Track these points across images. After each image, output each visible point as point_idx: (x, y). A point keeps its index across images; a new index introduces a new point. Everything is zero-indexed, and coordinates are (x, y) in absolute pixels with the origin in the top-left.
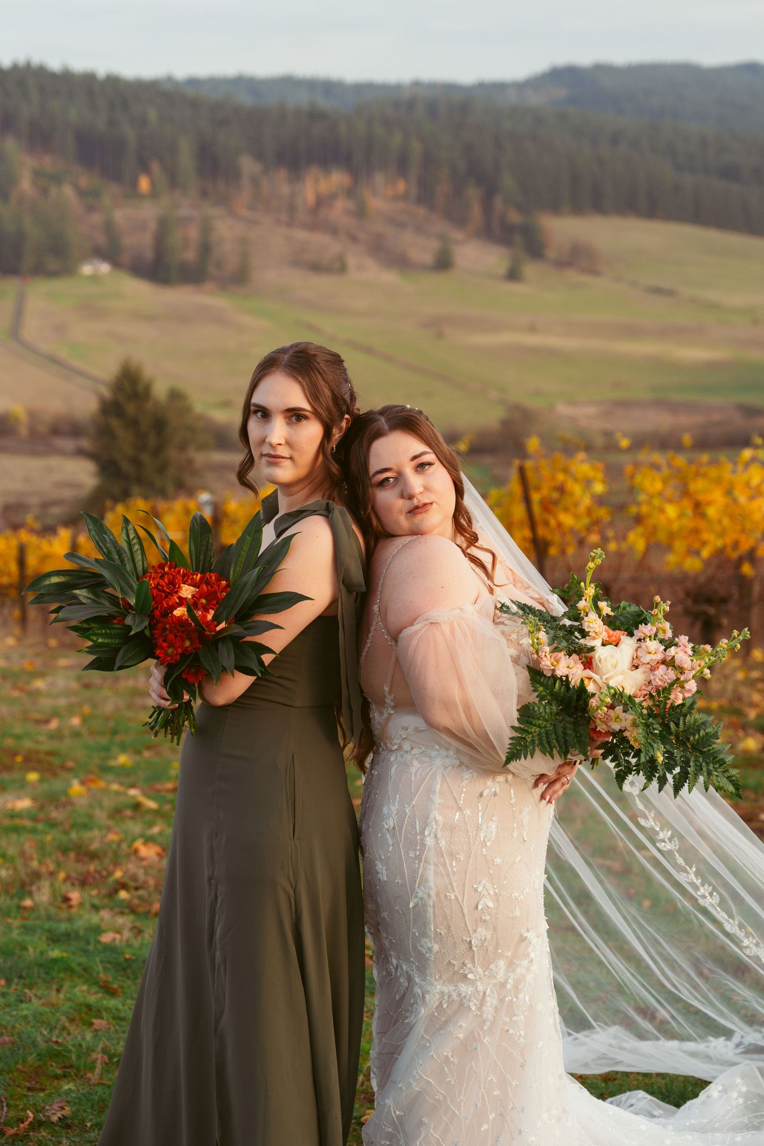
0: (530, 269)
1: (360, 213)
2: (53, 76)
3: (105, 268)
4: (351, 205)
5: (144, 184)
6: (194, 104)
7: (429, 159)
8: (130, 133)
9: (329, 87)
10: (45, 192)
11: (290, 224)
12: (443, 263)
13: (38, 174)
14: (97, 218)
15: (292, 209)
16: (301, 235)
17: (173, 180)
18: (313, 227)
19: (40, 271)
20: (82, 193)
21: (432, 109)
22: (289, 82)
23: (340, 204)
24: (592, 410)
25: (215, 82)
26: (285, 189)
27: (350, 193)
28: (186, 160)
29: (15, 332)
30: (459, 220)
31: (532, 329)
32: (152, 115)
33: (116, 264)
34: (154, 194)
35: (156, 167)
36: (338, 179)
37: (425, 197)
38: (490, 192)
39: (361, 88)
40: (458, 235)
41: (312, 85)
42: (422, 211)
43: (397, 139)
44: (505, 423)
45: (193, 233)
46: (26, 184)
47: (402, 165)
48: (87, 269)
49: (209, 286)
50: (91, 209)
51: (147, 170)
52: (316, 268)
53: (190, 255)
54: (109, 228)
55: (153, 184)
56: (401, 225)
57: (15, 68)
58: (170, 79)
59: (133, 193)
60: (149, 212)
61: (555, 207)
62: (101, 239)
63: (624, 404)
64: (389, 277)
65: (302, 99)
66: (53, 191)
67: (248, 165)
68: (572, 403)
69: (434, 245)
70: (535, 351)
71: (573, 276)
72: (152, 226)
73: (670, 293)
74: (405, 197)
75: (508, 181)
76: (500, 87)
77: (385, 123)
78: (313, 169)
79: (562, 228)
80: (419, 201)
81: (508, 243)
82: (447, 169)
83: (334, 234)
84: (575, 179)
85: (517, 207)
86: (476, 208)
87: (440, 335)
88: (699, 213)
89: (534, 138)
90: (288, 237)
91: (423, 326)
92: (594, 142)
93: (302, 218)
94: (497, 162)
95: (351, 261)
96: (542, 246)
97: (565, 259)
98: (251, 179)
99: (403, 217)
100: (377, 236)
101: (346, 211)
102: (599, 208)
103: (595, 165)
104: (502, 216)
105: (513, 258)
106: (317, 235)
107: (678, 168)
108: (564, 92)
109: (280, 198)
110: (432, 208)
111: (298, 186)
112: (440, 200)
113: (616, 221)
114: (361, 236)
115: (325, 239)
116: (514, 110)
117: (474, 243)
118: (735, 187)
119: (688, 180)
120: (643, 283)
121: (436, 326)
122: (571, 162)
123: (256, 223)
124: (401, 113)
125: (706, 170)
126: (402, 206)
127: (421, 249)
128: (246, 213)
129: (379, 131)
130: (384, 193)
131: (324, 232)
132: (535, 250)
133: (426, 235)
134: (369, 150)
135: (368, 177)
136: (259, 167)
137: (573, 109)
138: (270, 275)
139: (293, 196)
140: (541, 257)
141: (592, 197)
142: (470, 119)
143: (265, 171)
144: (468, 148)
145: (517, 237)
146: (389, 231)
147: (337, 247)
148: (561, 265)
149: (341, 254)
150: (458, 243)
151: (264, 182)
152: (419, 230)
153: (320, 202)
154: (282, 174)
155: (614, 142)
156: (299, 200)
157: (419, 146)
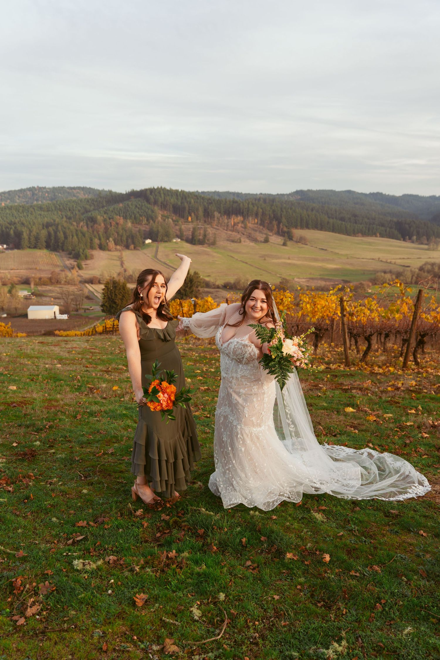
0: (289, 243)
1: (245, 228)
2: (168, 190)
3: (179, 240)
4: (243, 225)
5: (190, 219)
6: (203, 198)
7: (263, 214)
8: (186, 205)
9: (238, 195)
10: (164, 220)
11: (227, 230)
12: (266, 241)
13: (162, 216)
14: (177, 227)
15: (228, 226)
16: (230, 233)
17: (197, 219)
18: (233, 231)
19: (162, 241)
20: (173, 221)
21: (265, 201)
22: (228, 193)
23: (240, 225)
24: (304, 280)
25: (209, 193)
26: (226, 221)
27: (243, 222)
28: (201, 213)
29: (156, 256)
30: (271, 230)
31: (289, 259)
32: (192, 201)
33: (182, 239)
34: (192, 222)
35: (193, 214)
36: (240, 218)
37: (262, 224)
38: (279, 223)
39: (246, 195)
40: (271, 234)
41: (234, 194)
42: (261, 227)
43: (256, 208)
44: (281, 283)
45: (202, 232)
46: (160, 218)
47: (257, 215)
48: (174, 241)
49: (206, 245)
50: (176, 225)
51: (191, 216)
52: (233, 241)
53: (201, 237)
54: (180, 230)
55: (192, 219)
56: (256, 231)
57: (158, 188)
58: (197, 191)
59: (187, 221)
60: (191, 226)
61: (296, 227)
62: (178, 233)
63: (313, 279)
64: (252, 244)
65: (231, 198)
66: (167, 220)
67: (216, 214)
68: (299, 278)
69: (264, 236)
70: (290, 264)
71: (300, 245)
72: (191, 230)
73: (326, 250)
74: (257, 223)
75: (284, 220)
76: (283, 195)
77: (253, 204)
78: (233, 216)
79: (298, 233)
80: (261, 225)
81: (284, 236)
82: (268, 216)
83: (238, 233)
84: (302, 220)
85: (286, 226)
86: (275, 227)
87: (265, 259)
88: (334, 229)
89: (291, 209)
90: (226, 233)
91: (261, 257)
92: (307, 210)
93: (230, 228)
94: (281, 215)
95: (242, 240)
96: (292, 237)
97: (298, 240)
98: (217, 218)
99: (256, 229)
100: (249, 233)
101: (242, 227)
102: (308, 227)
103: (307, 216)
104: (282, 229)
105: (285, 240)
106: (234, 233)
107: (329, 217)
108: (299, 197)
109: (225, 223)
110: (264, 227)
111: (229, 220)
112: (266, 224)
113: (312, 231)
114: (245, 233)
115: (236, 234)
116: (286, 201)
117: (275, 236)
118: (344, 223)
119: (331, 221)
120: (318, 247)
121: (264, 257)
122: (301, 215)
123: (218, 229)
124: (257, 202)
125: (336, 218)
126: (256, 226)
127: (261, 237)
128: (216, 227)
129: (251, 206)
130: (252, 222)
131: (236, 232)
132: (291, 238)
133: (262, 233)
134: (248, 211)
135: (248, 218)
136: (219, 215)
137: (301, 202)
138: (221, 243)
139: (228, 223)
140: (292, 240)
141: (306, 225)
142: (275, 204)
143: (221, 216)
144: (274, 211)
145: (286, 234)
146: (253, 232)
147: (239, 236)
148: (297, 242)
149: (240, 238)
150: (270, 236)
151: (221, 219)
152: (260, 232)
153: (235, 224)
154: (226, 217)
155: (312, 210)
156: (229, 224)
157: (261, 210)
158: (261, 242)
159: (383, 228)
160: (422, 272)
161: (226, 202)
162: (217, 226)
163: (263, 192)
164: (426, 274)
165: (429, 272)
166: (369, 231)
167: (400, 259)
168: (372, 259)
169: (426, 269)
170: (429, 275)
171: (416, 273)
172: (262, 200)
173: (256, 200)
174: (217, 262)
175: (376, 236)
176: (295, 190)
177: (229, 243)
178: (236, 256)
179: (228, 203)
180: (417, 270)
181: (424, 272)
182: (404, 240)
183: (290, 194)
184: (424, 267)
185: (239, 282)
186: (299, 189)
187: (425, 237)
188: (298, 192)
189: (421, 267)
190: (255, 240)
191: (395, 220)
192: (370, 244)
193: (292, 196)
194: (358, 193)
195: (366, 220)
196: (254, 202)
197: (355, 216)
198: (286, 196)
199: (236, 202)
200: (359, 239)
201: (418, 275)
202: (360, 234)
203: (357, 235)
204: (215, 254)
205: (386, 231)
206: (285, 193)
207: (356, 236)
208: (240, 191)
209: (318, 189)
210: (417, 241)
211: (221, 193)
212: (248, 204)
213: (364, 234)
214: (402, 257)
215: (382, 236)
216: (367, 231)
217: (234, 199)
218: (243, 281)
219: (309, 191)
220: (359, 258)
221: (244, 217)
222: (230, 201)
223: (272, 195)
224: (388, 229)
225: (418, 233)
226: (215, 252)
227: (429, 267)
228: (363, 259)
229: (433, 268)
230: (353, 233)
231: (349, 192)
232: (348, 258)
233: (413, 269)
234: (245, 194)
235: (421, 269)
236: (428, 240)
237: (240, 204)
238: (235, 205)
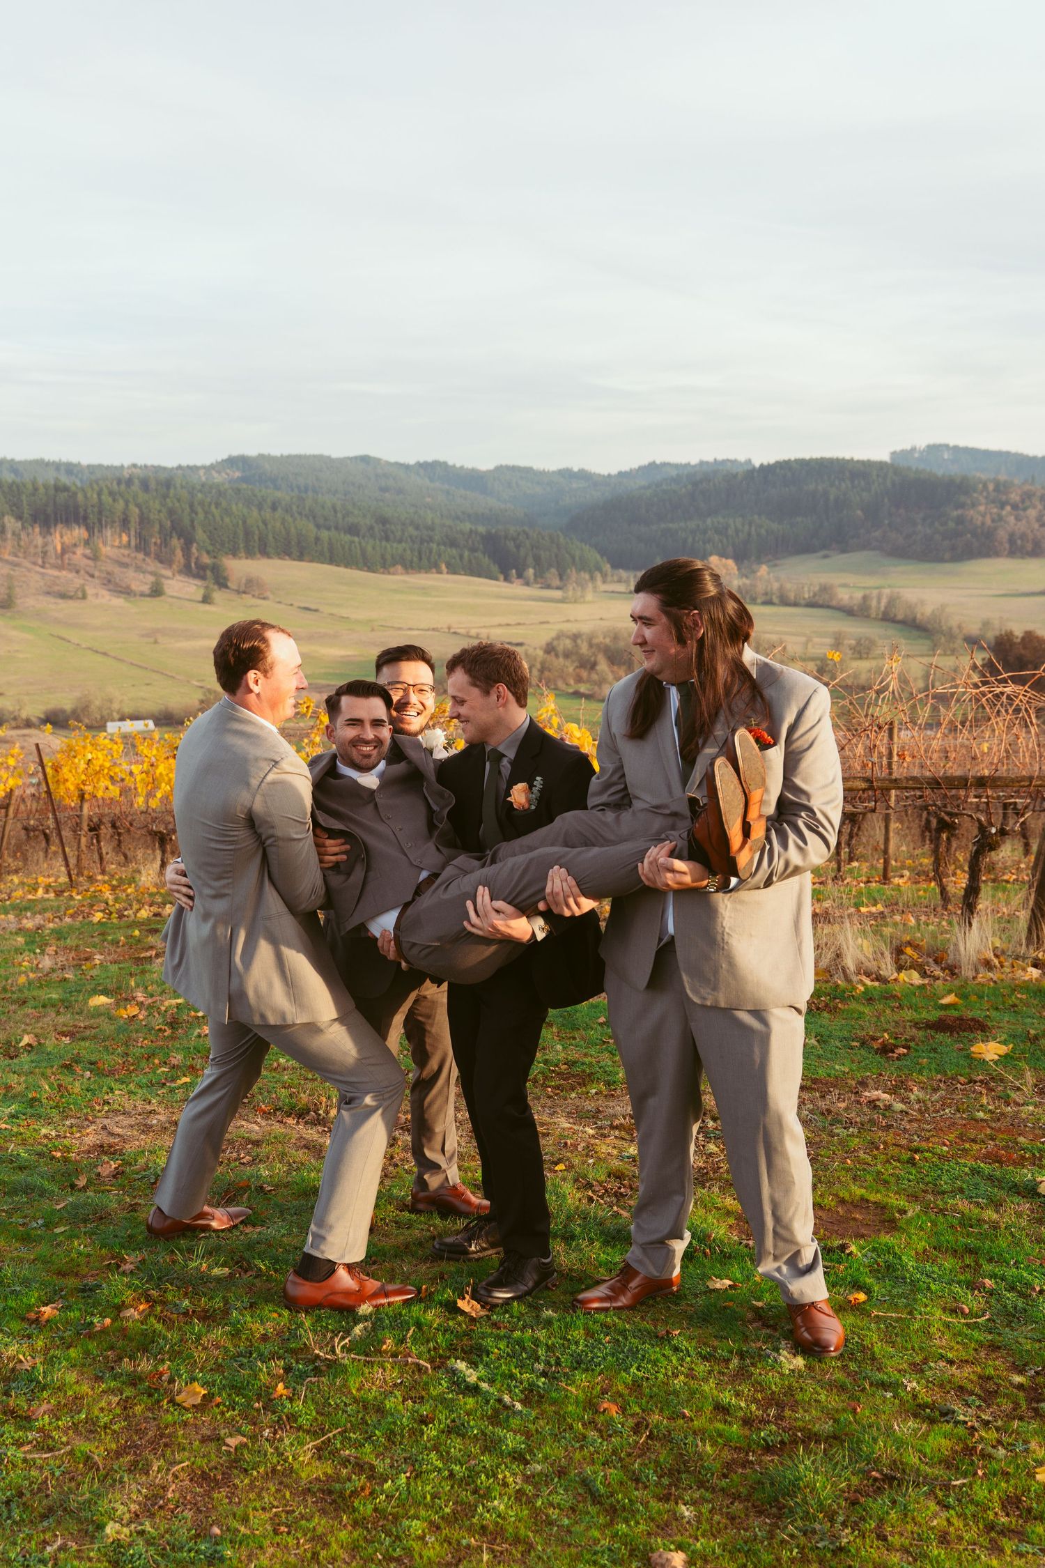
0: (218, 595)
1: (95, 557)
4: (88, 552)
7: (144, 520)
9: (70, 468)
11: (43, 567)
12: (156, 592)
15: (45, 553)
16: (55, 573)
18: (60, 568)
21: (145, 485)
22: (39, 464)
23: (80, 551)
26: (39, 541)
27: (87, 543)
30: (165, 561)
36: (79, 532)
37: (142, 546)
38: (188, 542)
39: (93, 469)
40: (168, 573)
41: (57, 466)
42: (141, 556)
43: (121, 505)
44: (201, 702)
47: (125, 523)
52: (63, 596)
56: (125, 565)
61: (234, 553)
64: (119, 602)
65: (50, 477)
67: (10, 523)
69: (151, 579)
71: (248, 599)
73: (316, 610)
74: (128, 545)
75: (200, 535)
76: (193, 469)
77: (111, 493)
78: (59, 526)
79: (239, 567)
80: (138, 548)
81: (203, 578)
82: (157, 527)
83: (78, 572)
84: (248, 533)
85: (208, 552)
86: (179, 553)
87: (156, 642)
88: (332, 557)
89: (217, 505)
90: (43, 574)
91: (143, 636)
92: (260, 507)
93: (52, 561)
94: (192, 521)
95: (90, 591)
96: (226, 579)
97: (243, 588)
98: (14, 534)
99: (126, 560)
100: (108, 573)
101: (85, 556)
102: (265, 553)
103: (260, 524)
104: (197, 559)
105: (207, 587)
106: (64, 573)
107: (318, 527)
108: (238, 474)
109: (36, 547)
110: (147, 554)
111: (49, 538)
112: (153, 548)
113: (277, 562)
114: (97, 574)
115: (71, 575)
116: (203, 485)
117: (178, 577)
118: (356, 539)
119: (325, 534)
120: (297, 604)
121: (153, 636)
122: (244, 522)
123: (17, 565)
124: (123, 487)
125: (337, 528)
126: (126, 552)
127: (141, 583)
128: (11, 558)
129: (106, 499)
130: (112, 544)
131: (70, 571)
132: (221, 581)
133: (144, 572)
134: (100, 512)
135: (101, 531)
136: (19, 524)
137: (244, 486)
138: (30, 602)
139: (46, 545)
140: (227, 587)
141: (259, 546)
142: (172, 491)
143: (23, 528)
144: (171, 512)
145: (209, 573)
146: (117, 570)
147: (78, 582)
148: (238, 592)
149: (83, 585)
150: (168, 578)
151: (23, 535)
152: (138, 569)
153: (64, 551)
154: (37, 530)
155: (274, 508)
156: (50, 548)
157: (137, 510)
158: (142, 595)
159: (454, 551)
160: (551, 658)
161: (36, 489)
162: (16, 556)
163: (140, 462)
164: (561, 660)
165: (567, 655)
166: (420, 559)
167: (500, 625)
168: (434, 629)
169: (560, 648)
170: (568, 663)
171: (539, 660)
172: (136, 481)
173: (119, 482)
174: (21, 656)
175: (440, 572)
176: (225, 457)
177: (50, 599)
178: (73, 635)
179: (42, 490)
180: (540, 653)
181: (557, 656)
182: (507, 579)
183: (212, 467)
184: (555, 643)
185: (87, 706)
186: (235, 453)
187: (553, 570)
188: (233, 462)
189: (548, 644)
190: (126, 592)
191: (481, 529)
192: (424, 590)
193: (219, 472)
194: (388, 463)
195: (411, 530)
196: (115, 486)
197: (384, 521)
198: (202, 472)
199: (66, 489)
200: (398, 579)
201: (543, 663)
202: (399, 568)
203: (392, 570)
204: (14, 633)
205: (461, 557)
206: (199, 464)
207: (389, 573)
208: (74, 460)
209: (286, 453)
210: (536, 582)
211: (20, 462)
212: (99, 494)
213: (410, 566)
214: (504, 620)
215: (453, 570)
216: (415, 559)
217: (57, 479)
218: (97, 703)
219: (261, 456)
220: (400, 629)
221: (88, 529)
222: (46, 487)
223: (165, 469)
224: (466, 554)
225: (537, 560)
226: (15, 628)
227: (568, 643)
228: (410, 629)
229: (577, 646)
230: (383, 564)
231: (365, 459)
232: (373, 630)
233: (531, 651)
234: (89, 466)
235: (550, 649)
236: (561, 578)
237: (75, 494)
238: (62, 497)
